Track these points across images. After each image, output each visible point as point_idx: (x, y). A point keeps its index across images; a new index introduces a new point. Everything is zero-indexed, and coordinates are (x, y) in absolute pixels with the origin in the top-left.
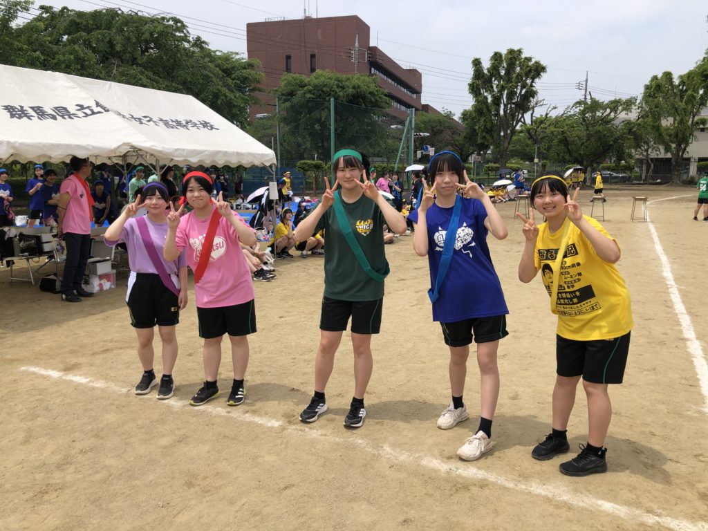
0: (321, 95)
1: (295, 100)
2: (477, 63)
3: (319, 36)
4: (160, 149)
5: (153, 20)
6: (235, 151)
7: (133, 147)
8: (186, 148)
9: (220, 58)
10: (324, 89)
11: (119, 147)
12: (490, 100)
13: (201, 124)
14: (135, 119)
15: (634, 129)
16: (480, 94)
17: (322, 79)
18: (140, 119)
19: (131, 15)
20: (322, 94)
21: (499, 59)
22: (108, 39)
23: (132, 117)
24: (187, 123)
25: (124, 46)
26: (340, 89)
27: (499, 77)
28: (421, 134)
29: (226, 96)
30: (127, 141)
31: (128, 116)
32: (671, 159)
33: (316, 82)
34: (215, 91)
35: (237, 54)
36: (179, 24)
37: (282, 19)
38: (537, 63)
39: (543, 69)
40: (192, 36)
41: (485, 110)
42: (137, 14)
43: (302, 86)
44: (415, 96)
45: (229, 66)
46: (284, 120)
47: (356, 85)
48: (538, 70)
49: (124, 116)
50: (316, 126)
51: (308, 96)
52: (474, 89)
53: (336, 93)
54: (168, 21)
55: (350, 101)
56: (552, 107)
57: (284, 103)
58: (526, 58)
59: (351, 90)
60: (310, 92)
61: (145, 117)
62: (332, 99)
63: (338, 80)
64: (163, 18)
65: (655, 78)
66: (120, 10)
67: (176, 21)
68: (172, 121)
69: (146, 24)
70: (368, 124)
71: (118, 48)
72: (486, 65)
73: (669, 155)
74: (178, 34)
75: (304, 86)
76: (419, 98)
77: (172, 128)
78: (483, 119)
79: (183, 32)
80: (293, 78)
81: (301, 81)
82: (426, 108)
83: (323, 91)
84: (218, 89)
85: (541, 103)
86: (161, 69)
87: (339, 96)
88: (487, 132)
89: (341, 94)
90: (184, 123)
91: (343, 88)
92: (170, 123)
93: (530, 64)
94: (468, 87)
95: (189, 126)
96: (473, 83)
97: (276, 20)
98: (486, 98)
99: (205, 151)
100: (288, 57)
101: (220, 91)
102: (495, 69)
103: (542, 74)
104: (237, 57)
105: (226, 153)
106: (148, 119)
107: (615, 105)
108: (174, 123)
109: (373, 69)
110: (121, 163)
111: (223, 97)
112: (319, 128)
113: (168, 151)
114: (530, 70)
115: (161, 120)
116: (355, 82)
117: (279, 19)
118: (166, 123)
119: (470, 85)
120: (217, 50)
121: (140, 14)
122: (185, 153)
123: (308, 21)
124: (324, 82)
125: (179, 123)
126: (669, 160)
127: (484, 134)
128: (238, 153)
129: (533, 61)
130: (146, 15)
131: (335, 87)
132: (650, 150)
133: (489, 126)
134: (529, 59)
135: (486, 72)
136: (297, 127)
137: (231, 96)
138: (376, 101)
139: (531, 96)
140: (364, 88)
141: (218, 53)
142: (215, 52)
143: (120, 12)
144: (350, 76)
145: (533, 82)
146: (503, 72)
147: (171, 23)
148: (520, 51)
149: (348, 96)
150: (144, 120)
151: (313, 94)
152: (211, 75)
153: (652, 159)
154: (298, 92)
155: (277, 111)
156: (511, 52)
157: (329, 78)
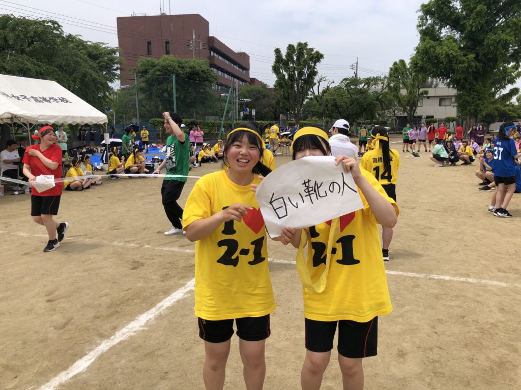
0: (166, 72)
1: (148, 76)
2: (277, 51)
3: (172, 28)
4: (29, 115)
5: (36, 23)
6: (80, 115)
7: (11, 114)
8: (46, 114)
9: (90, 46)
10: (169, 68)
11: (3, 114)
12: (287, 77)
13: (60, 99)
14: (15, 97)
15: (380, 97)
16: (280, 73)
17: (168, 62)
18: (18, 97)
19: (20, 19)
20: (168, 72)
21: (292, 49)
22: (3, 35)
23: (13, 96)
24: (50, 99)
25: (15, 40)
26: (181, 69)
27: (293, 62)
28: (245, 100)
29: (91, 76)
30: (8, 110)
31: (10, 95)
32: (407, 117)
33: (163, 63)
34: (83, 72)
35: (103, 44)
36: (56, 25)
37: (144, 15)
38: (317, 53)
39: (322, 56)
40: (65, 34)
41: (284, 84)
42: (25, 18)
43: (153, 66)
44: (244, 72)
45: (97, 53)
46: (142, 90)
47: (192, 66)
48: (318, 57)
49: (7, 96)
50: (164, 94)
51: (158, 73)
52: (276, 69)
53: (178, 71)
54: (48, 23)
55: (189, 77)
56: (331, 82)
57: (141, 78)
58: (310, 49)
59: (188, 69)
60: (159, 70)
61: (22, 96)
62: (174, 76)
63: (179, 62)
64: (44, 21)
65: (395, 63)
66: (12, 15)
67: (54, 23)
68: (40, 98)
69: (31, 25)
70: (202, 93)
71: (11, 42)
72: (284, 53)
73: (406, 114)
74: (55, 32)
75: (155, 67)
76: (248, 74)
77: (40, 102)
78: (283, 90)
79: (58, 30)
80: (147, 60)
81: (153, 63)
82: (253, 81)
83: (168, 70)
84: (85, 71)
85: (324, 79)
86: (42, 56)
87: (180, 73)
88: (286, 100)
89: (181, 72)
90: (48, 99)
91: (183, 68)
92: (39, 99)
93: (313, 53)
94: (271, 68)
95: (52, 101)
96: (275, 65)
97: (139, 15)
98: (284, 76)
99: (59, 116)
100: (149, 43)
101: (87, 72)
102: (289, 55)
103: (321, 60)
104: (104, 46)
105: (73, 117)
106: (24, 97)
107: (368, 81)
108: (41, 99)
109: (212, 52)
110: (10, 122)
111: (89, 76)
112: (167, 95)
113: (34, 116)
114: (313, 57)
115: (33, 97)
116: (192, 64)
117: (142, 15)
118: (36, 99)
119: (273, 67)
120: (88, 41)
121: (27, 18)
122: (45, 117)
123: (163, 17)
124: (168, 63)
125: (44, 99)
126: (405, 117)
127: (284, 101)
128: (81, 117)
129: (315, 51)
130: (31, 19)
131: (177, 67)
132: (396, 112)
133: (286, 95)
134: (312, 50)
135: (284, 57)
136: (151, 94)
137: (95, 75)
138: (207, 77)
139: (314, 75)
140: (198, 68)
141: (89, 43)
142: (86, 42)
143: (12, 17)
144: (188, 60)
145: (315, 65)
146: (295, 58)
147: (50, 24)
148: (306, 44)
149: (186, 73)
150: (21, 98)
151: (162, 72)
152: (80, 61)
153: (397, 117)
154: (151, 70)
155: (136, 84)
156: (300, 44)
157: (173, 61)
